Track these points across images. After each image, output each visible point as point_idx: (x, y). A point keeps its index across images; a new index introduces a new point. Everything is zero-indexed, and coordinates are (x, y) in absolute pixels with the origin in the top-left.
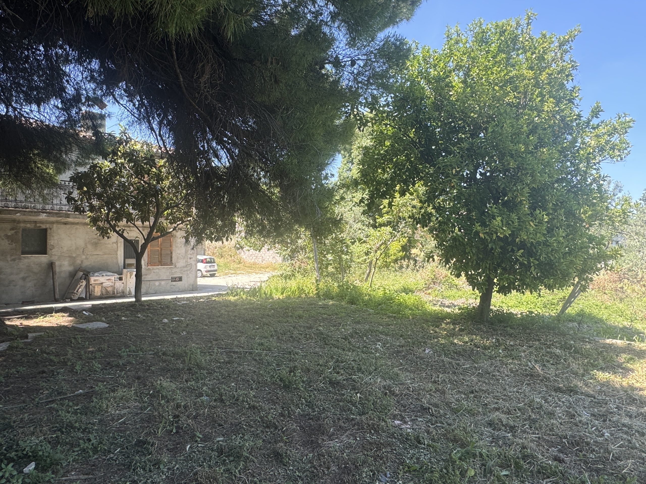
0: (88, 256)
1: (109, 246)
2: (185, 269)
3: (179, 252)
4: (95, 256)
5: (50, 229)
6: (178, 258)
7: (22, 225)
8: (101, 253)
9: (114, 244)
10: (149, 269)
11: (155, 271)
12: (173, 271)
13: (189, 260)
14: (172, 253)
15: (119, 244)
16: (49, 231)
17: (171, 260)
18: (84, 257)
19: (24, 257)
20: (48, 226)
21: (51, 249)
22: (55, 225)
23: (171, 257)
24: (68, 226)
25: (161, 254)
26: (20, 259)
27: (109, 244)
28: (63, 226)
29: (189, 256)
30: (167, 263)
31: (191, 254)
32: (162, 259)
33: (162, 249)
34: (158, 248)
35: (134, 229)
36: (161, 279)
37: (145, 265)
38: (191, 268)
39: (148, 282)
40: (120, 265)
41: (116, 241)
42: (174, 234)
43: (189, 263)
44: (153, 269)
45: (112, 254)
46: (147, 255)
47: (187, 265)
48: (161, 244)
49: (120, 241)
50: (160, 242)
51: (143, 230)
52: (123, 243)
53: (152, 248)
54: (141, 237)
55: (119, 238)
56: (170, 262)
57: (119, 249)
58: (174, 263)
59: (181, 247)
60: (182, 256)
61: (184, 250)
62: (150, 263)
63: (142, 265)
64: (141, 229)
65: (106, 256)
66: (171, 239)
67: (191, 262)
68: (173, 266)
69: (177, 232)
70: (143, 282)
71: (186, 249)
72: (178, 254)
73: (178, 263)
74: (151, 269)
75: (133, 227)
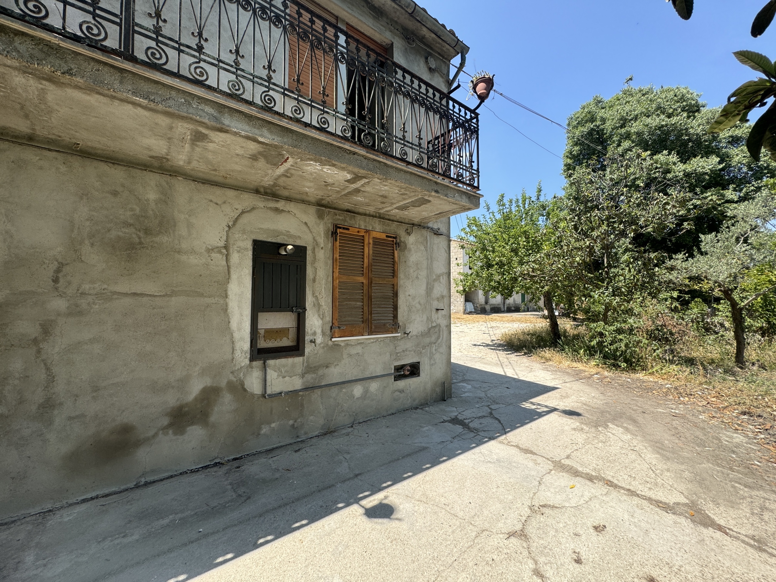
0: (83, 303)
1: (193, 260)
2: (427, 340)
3: (412, 292)
4: (127, 301)
6: (410, 311)
8: (150, 287)
9: (216, 256)
10: (337, 345)
11: (354, 351)
12: (399, 349)
13: (434, 316)
14: (396, 295)
15: (235, 258)
17: (395, 317)
18: (59, 304)
23: (395, 308)
25: (370, 298)
27: (193, 252)
29: (436, 304)
30: (384, 325)
31: (438, 299)
32: (371, 314)
33: (371, 282)
34: (361, 279)
35: (291, 207)
36: (367, 374)
37: (323, 333)
38: (438, 338)
39: (334, 391)
40: (236, 335)
41: (222, 244)
42: (402, 239)
43: (434, 324)
44: (347, 345)
45: (202, 295)
46: (330, 300)
47: (429, 329)
48: (370, 266)
49: (241, 244)
50: (366, 260)
51: (320, 216)
52: (250, 254)
53: (344, 279)
54: (314, 239)
55: (236, 235)
56: (391, 321)
57: (234, 276)
58: (400, 324)
59: (417, 278)
60: (419, 303)
61: (424, 287)
62: (339, 328)
63: (315, 333)
64: (312, 210)
65: (176, 302)
66: (396, 252)
67: (439, 321)
68: (399, 334)
69: (409, 234)
70: (318, 392)
71: (428, 284)
72: (410, 298)
73: (410, 323)
74: (343, 344)
75: (288, 199)
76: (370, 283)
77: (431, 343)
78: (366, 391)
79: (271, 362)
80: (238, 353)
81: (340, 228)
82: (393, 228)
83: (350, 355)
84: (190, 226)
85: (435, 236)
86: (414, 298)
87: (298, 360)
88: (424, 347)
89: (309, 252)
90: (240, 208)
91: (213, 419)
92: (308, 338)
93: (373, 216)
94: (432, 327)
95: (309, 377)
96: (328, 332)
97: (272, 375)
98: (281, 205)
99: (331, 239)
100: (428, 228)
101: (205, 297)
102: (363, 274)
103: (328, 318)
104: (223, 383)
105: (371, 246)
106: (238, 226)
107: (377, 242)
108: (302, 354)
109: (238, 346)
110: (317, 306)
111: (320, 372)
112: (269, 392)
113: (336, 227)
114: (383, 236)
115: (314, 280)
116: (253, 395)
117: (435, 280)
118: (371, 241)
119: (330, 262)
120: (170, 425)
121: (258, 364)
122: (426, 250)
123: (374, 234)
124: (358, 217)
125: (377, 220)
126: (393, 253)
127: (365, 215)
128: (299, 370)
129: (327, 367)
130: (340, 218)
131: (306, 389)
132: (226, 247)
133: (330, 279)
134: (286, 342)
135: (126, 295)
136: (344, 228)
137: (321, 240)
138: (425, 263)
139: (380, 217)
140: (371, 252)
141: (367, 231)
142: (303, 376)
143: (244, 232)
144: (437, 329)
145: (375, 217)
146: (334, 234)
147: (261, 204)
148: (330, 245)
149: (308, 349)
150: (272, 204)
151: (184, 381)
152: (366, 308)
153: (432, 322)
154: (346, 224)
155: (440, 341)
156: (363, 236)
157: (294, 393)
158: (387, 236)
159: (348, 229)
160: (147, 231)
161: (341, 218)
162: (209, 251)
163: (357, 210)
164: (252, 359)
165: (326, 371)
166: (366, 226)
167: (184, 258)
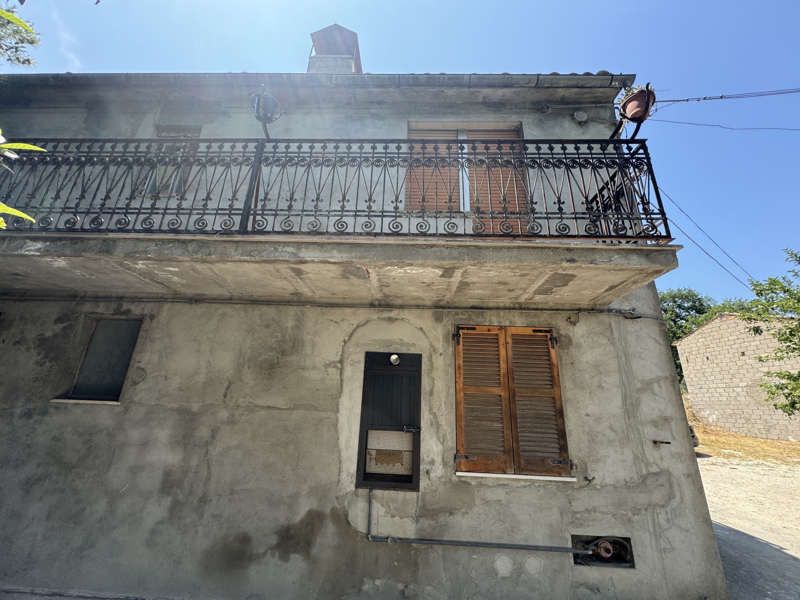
0: (237, 413)
1: (314, 375)
2: (642, 498)
3: (592, 409)
4: (263, 413)
5: (152, 317)
6: (592, 440)
7: (87, 307)
8: (279, 401)
9: (332, 370)
10: (463, 484)
12: (577, 506)
13: (650, 452)
14: (560, 413)
15: (348, 371)
16: (146, 325)
17: (564, 448)
18: (224, 414)
19: (57, 408)
20: (148, 308)
21: (135, 384)
22: (166, 306)
23: (562, 435)
24: (200, 309)
25: (513, 417)
26: (44, 412)
27: (314, 368)
28: (186, 308)
29: (650, 432)
30: (543, 460)
31: (655, 423)
32: (517, 441)
33: (514, 395)
34: (497, 391)
35: (406, 314)
36: (518, 540)
37: (445, 463)
38: (671, 496)
39: (463, 554)
40: (344, 454)
41: (338, 358)
42: (563, 332)
43: (654, 469)
44: (481, 484)
45: (316, 409)
46: (453, 418)
47: (644, 479)
48: (510, 373)
49: (354, 357)
50: (503, 365)
51: (438, 319)
52: (362, 366)
53: (471, 391)
54: (431, 345)
55: (351, 348)
56: (556, 456)
57: (346, 390)
58: (575, 461)
59: (600, 387)
60: (611, 428)
61: (617, 402)
62: (466, 457)
63: (432, 462)
64: (428, 313)
65: (297, 414)
66: (552, 351)
67: (667, 464)
68: (574, 480)
69: (574, 324)
70: (439, 549)
71: (625, 398)
72: (590, 420)
73: (597, 461)
74: (473, 483)
75: (401, 307)
76: (512, 396)
77: (651, 506)
78: (519, 570)
79: (378, 493)
80: (344, 476)
81: (463, 328)
82: (544, 320)
83: (486, 502)
84: (314, 345)
85: (628, 322)
86: (598, 420)
87: (411, 495)
88: (636, 511)
89: (425, 360)
90: (355, 323)
91: (315, 551)
92: (423, 467)
93: (509, 309)
94: (649, 474)
95: (426, 523)
96: (451, 462)
97: (378, 509)
98: (394, 314)
99: (452, 344)
100: (610, 311)
101: (320, 411)
102: (500, 383)
103: (451, 442)
104: (328, 511)
105: (510, 346)
106: (354, 339)
107: (518, 340)
108: (416, 488)
109: (345, 466)
110: (436, 425)
111: (442, 519)
112: (374, 532)
113: (458, 328)
114: (529, 331)
115: (431, 393)
116: (356, 532)
117: (639, 391)
118: (509, 340)
119: (451, 370)
120: (278, 546)
121: (363, 492)
122: (613, 344)
123: (513, 331)
124: (489, 312)
125: (517, 313)
126: (549, 352)
127: (498, 308)
128: (412, 510)
129: (451, 513)
130: (462, 318)
131: (421, 540)
132: (341, 362)
133: (452, 391)
134: (399, 469)
135: (263, 407)
136: (468, 329)
137: (440, 346)
138: (613, 364)
139: (521, 308)
140: (510, 354)
141: (501, 328)
142: (417, 520)
143: (358, 345)
144: (663, 479)
145: (514, 309)
146: (456, 336)
147: (375, 317)
148: (451, 349)
149: (423, 483)
150: (386, 315)
151: (295, 497)
152: (507, 432)
153: (648, 465)
154: (471, 323)
155: (675, 503)
156: (497, 335)
157: (404, 542)
158: (534, 331)
159: (475, 329)
160: (284, 353)
161: (464, 317)
162: (327, 366)
163: (485, 305)
164: (358, 486)
165: (450, 519)
166: (500, 322)
167: (306, 373)
